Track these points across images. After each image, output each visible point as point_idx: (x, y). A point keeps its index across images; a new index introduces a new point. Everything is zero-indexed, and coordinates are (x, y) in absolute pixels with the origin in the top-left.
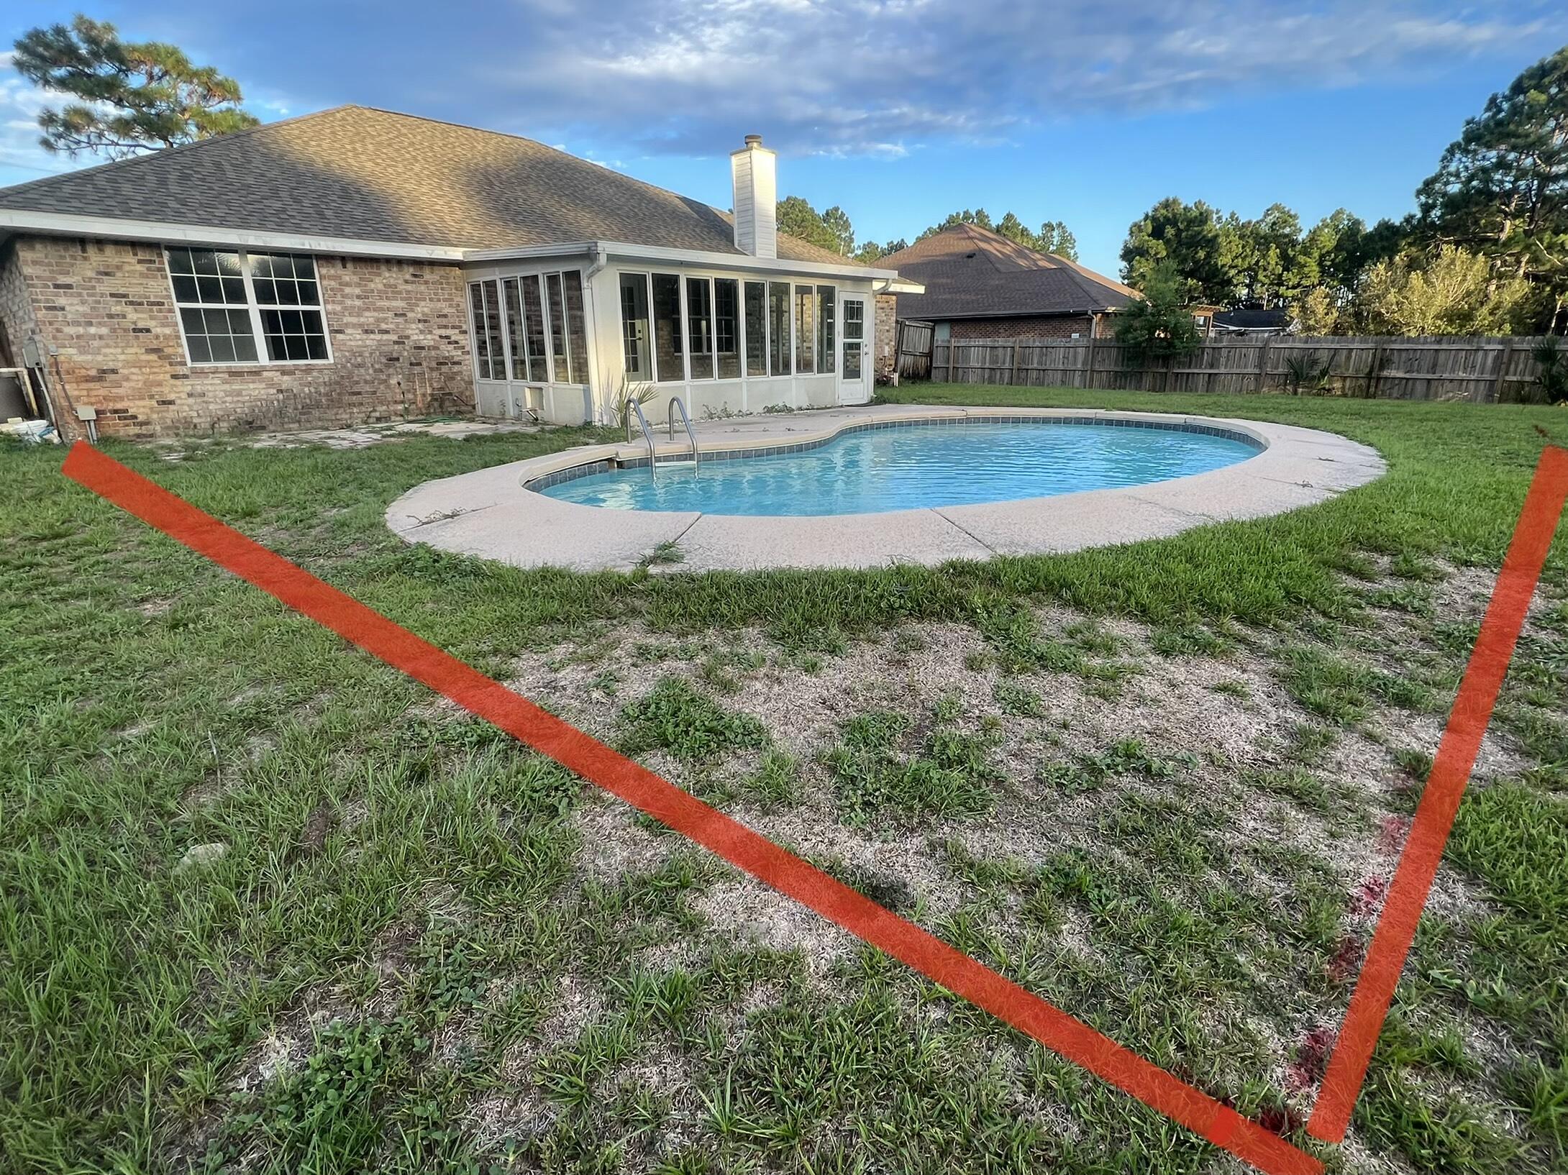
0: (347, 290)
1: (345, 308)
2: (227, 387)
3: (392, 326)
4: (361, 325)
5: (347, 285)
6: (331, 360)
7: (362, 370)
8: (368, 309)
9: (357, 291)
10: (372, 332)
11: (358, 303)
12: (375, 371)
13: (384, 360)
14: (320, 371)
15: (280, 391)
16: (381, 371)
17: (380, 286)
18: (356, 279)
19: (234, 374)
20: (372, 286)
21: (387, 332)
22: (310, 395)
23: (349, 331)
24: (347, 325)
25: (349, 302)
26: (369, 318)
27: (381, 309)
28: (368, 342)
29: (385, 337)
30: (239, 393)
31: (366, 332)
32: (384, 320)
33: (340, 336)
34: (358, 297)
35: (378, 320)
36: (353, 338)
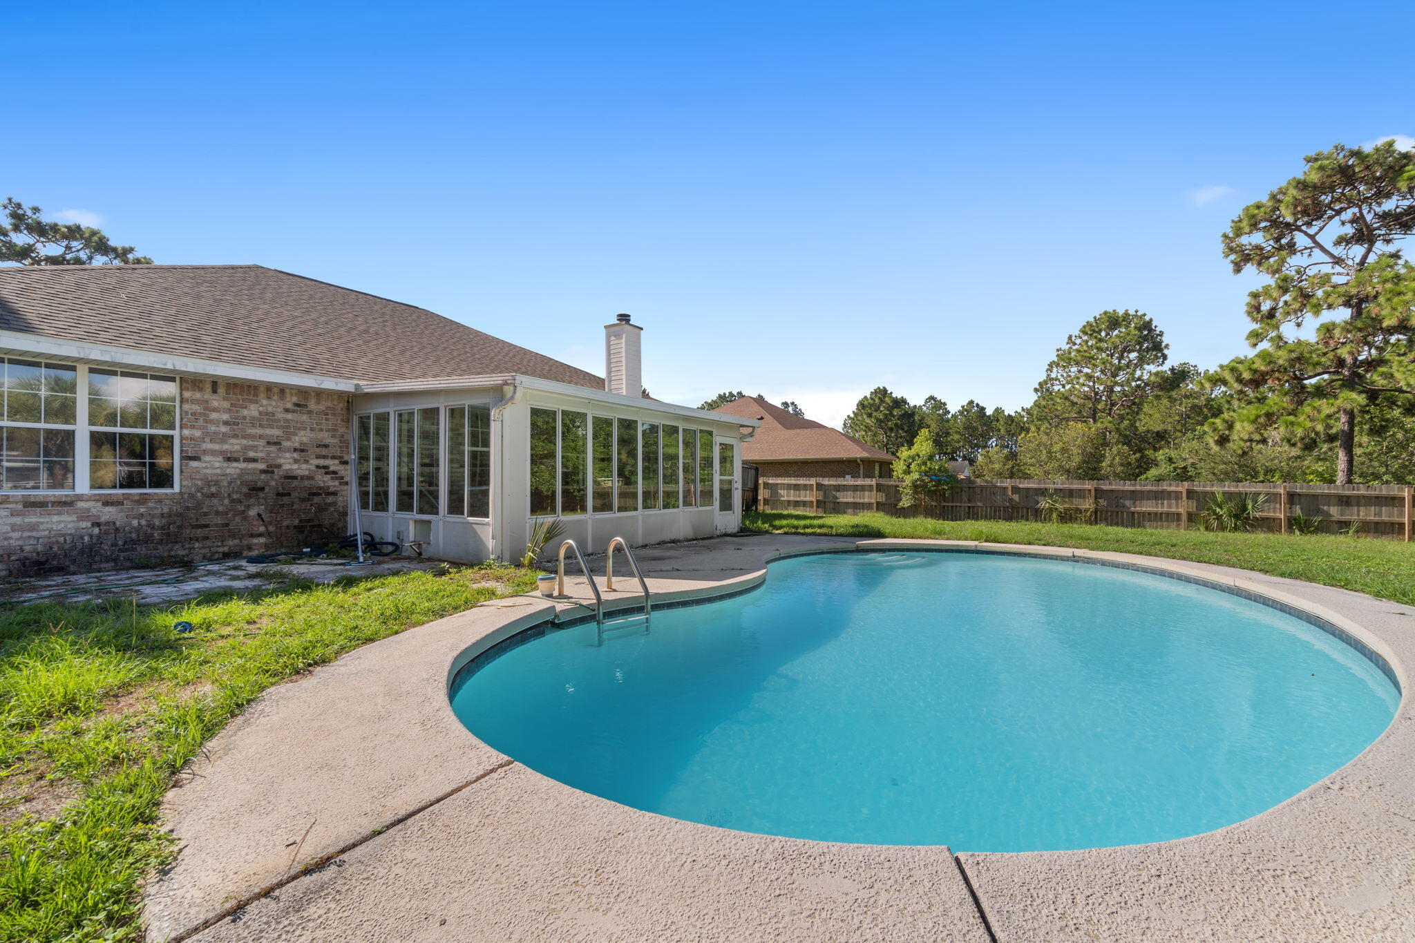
0: (214, 416)
1: (206, 434)
2: (18, 520)
3: (260, 455)
4: (221, 452)
5: (215, 410)
6: (177, 488)
7: (215, 501)
8: (236, 436)
9: (226, 417)
10: (236, 460)
11: (224, 429)
12: (233, 501)
13: (245, 490)
14: (160, 501)
15: (98, 525)
16: (240, 501)
17: (255, 414)
18: (226, 404)
19: (30, 504)
20: (245, 412)
21: (254, 460)
22: (138, 530)
23: (207, 458)
24: (205, 452)
25: (213, 428)
26: (234, 445)
27: (252, 437)
28: (228, 471)
29: (251, 466)
30: (33, 528)
31: (229, 459)
32: (253, 448)
33: (194, 464)
34: (226, 423)
35: (246, 448)
36: (212, 466)
